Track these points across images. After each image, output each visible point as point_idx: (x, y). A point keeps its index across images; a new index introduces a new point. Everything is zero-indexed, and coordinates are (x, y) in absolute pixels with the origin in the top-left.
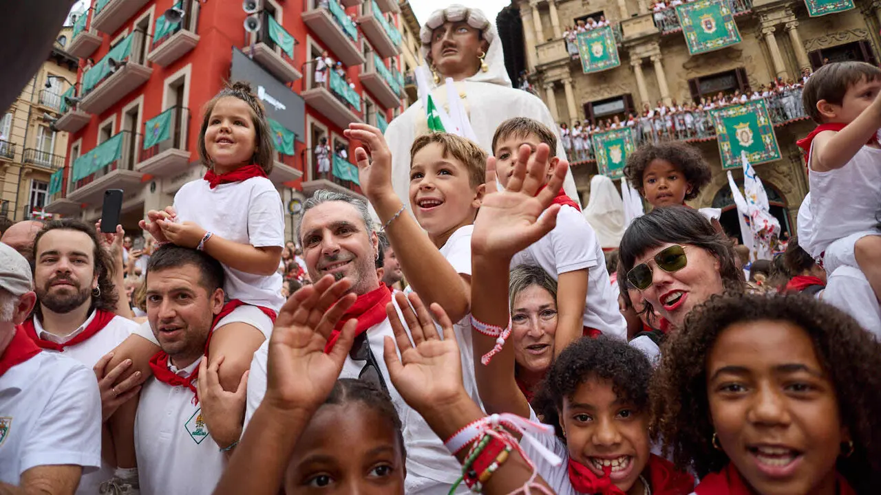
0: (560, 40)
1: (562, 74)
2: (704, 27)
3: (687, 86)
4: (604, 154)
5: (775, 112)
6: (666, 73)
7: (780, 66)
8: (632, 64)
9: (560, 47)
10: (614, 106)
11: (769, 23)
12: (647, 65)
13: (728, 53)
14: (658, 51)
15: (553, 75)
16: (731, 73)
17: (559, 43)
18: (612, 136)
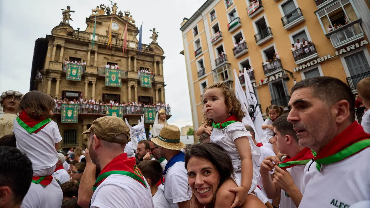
0: (61, 63)
1: (58, 77)
2: (112, 78)
3: (101, 95)
4: (65, 112)
5: (125, 111)
6: (96, 88)
7: (130, 97)
8: (85, 82)
9: (60, 66)
10: (75, 95)
11: (131, 84)
12: (90, 84)
13: (117, 89)
14: (95, 81)
15: (53, 75)
16: (116, 95)
17: (60, 64)
18: (70, 106)
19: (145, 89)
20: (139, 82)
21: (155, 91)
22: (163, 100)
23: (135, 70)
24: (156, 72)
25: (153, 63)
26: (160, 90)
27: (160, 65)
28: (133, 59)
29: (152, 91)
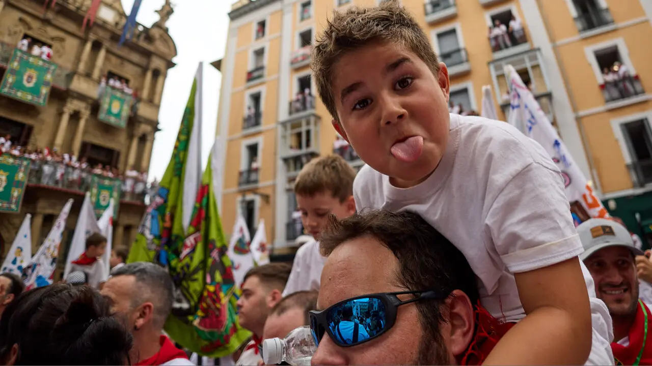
2: (25, 78)
5: (34, 173)
7: (59, 140)
11: (72, 105)
13: (30, 109)
16: (22, 125)
19: (108, 129)
20: (95, 107)
21: (131, 137)
22: (144, 164)
23: (96, 74)
24: (145, 94)
25: (145, 70)
26: (143, 139)
27: (160, 79)
28: (97, 46)
29: (122, 138)
